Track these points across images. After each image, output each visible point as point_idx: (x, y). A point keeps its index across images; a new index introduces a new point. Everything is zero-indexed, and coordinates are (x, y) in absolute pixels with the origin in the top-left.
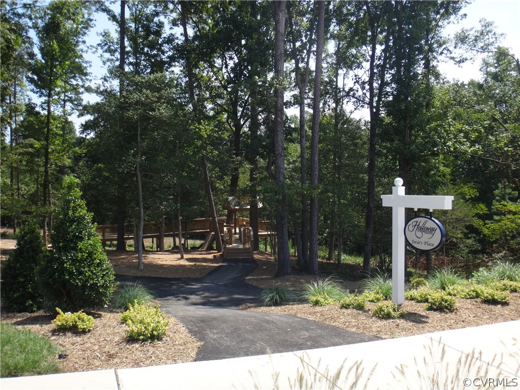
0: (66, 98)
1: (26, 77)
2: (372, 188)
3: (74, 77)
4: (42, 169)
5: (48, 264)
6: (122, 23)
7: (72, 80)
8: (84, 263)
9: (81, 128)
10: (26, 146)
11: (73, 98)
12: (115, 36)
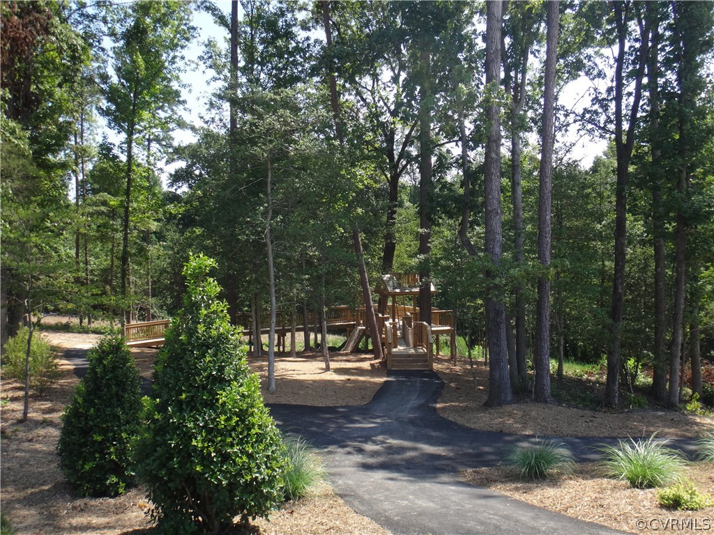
0: (151, 137)
1: (97, 108)
2: (620, 264)
3: (161, 108)
4: (119, 235)
5: (158, 438)
6: (233, 27)
7: (160, 111)
8: (231, 436)
9: (170, 179)
10: (95, 204)
11: (162, 136)
12: (223, 46)
